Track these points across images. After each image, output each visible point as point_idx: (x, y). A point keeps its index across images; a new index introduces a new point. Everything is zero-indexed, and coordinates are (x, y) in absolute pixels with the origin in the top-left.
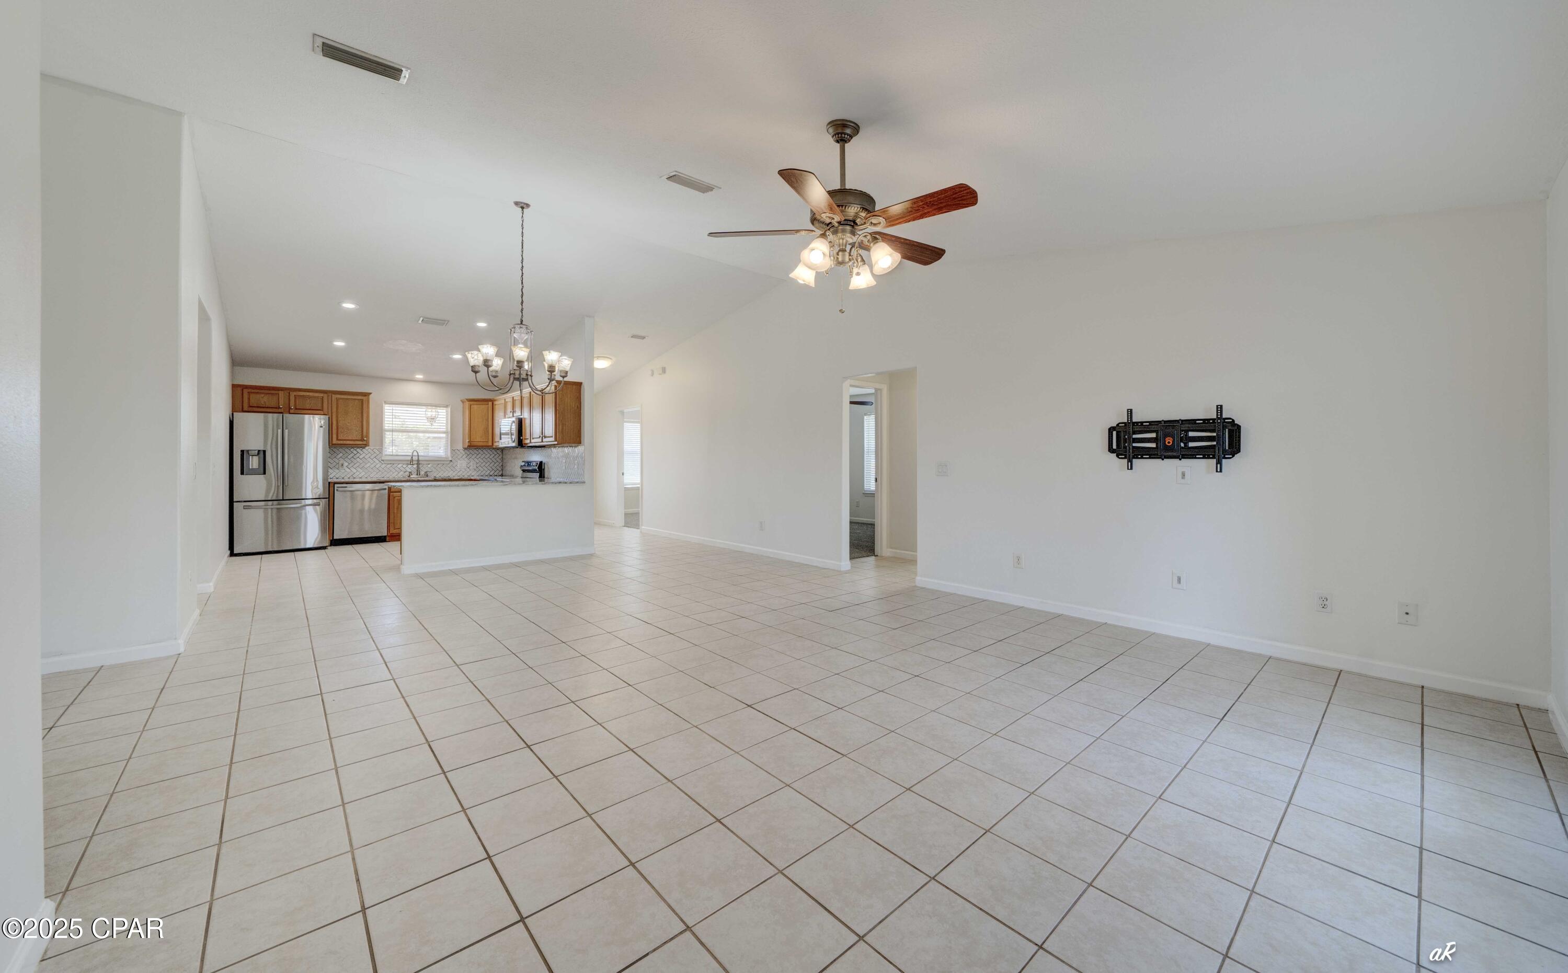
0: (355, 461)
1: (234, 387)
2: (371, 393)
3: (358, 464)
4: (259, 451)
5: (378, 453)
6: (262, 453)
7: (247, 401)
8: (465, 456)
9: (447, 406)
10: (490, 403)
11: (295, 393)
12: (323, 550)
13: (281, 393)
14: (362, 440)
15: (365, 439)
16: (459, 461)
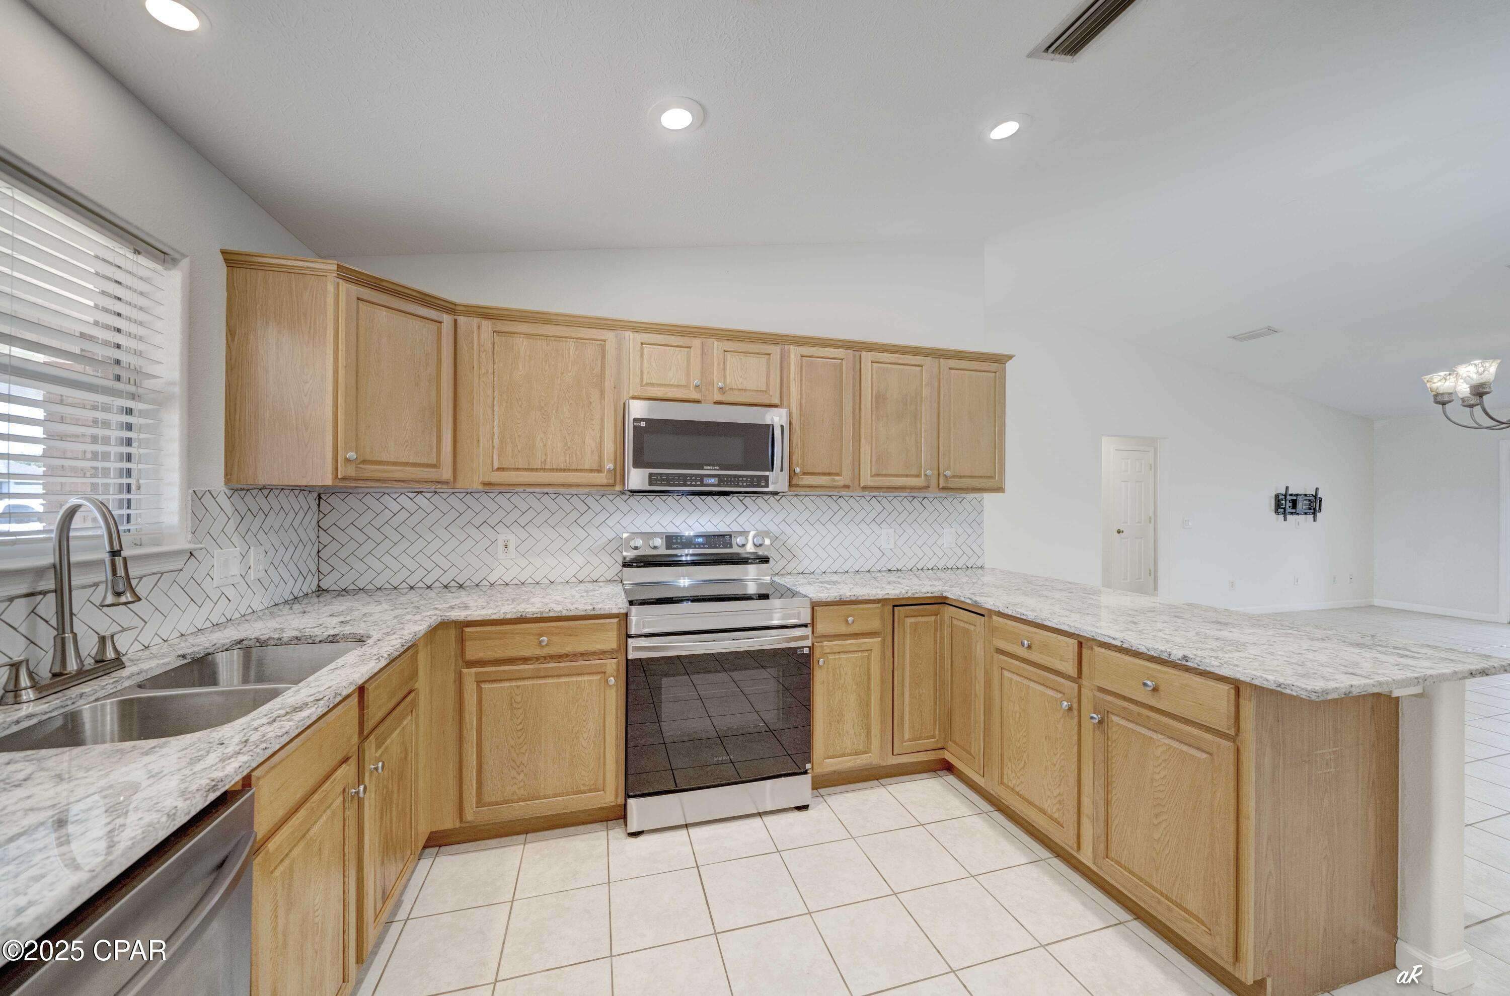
8: (232, 526)
16: (217, 552)
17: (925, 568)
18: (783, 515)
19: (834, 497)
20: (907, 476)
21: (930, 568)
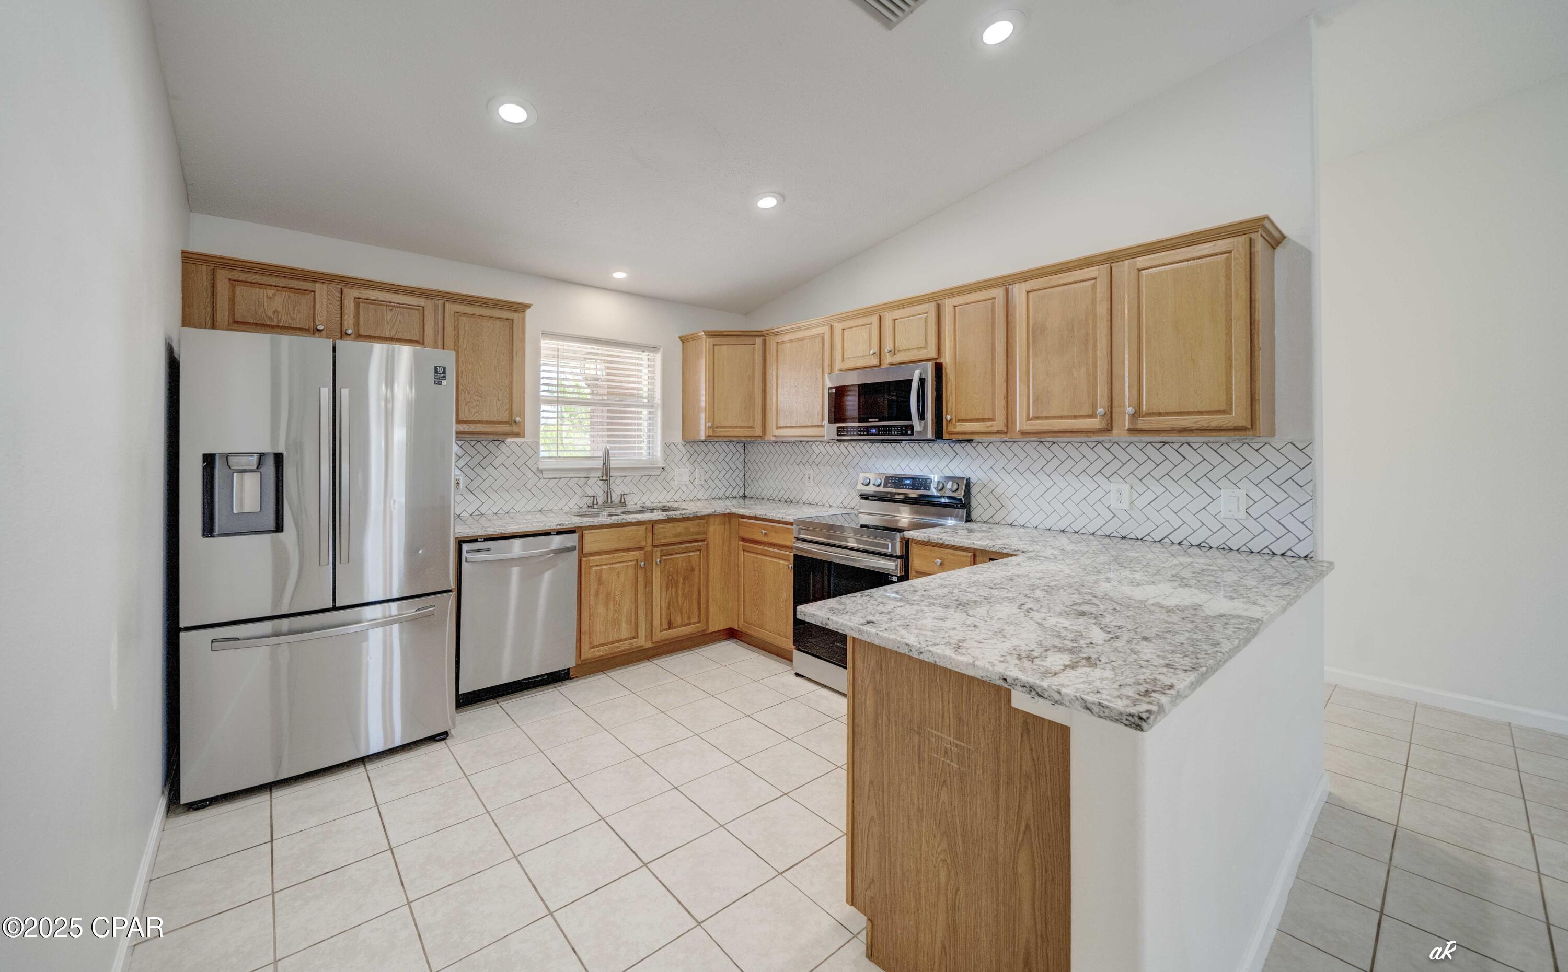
0: (484, 474)
1: (189, 260)
2: (528, 306)
3: (491, 479)
4: (261, 456)
5: (530, 452)
6: (270, 463)
7: (227, 307)
8: (685, 459)
9: (654, 349)
10: (759, 341)
11: (356, 293)
12: (441, 744)
13: (320, 289)
14: (513, 422)
15: (518, 419)
16: (676, 469)
17: (1185, 542)
18: (991, 462)
19: (1046, 443)
20: (1075, 417)
21: (1195, 543)
